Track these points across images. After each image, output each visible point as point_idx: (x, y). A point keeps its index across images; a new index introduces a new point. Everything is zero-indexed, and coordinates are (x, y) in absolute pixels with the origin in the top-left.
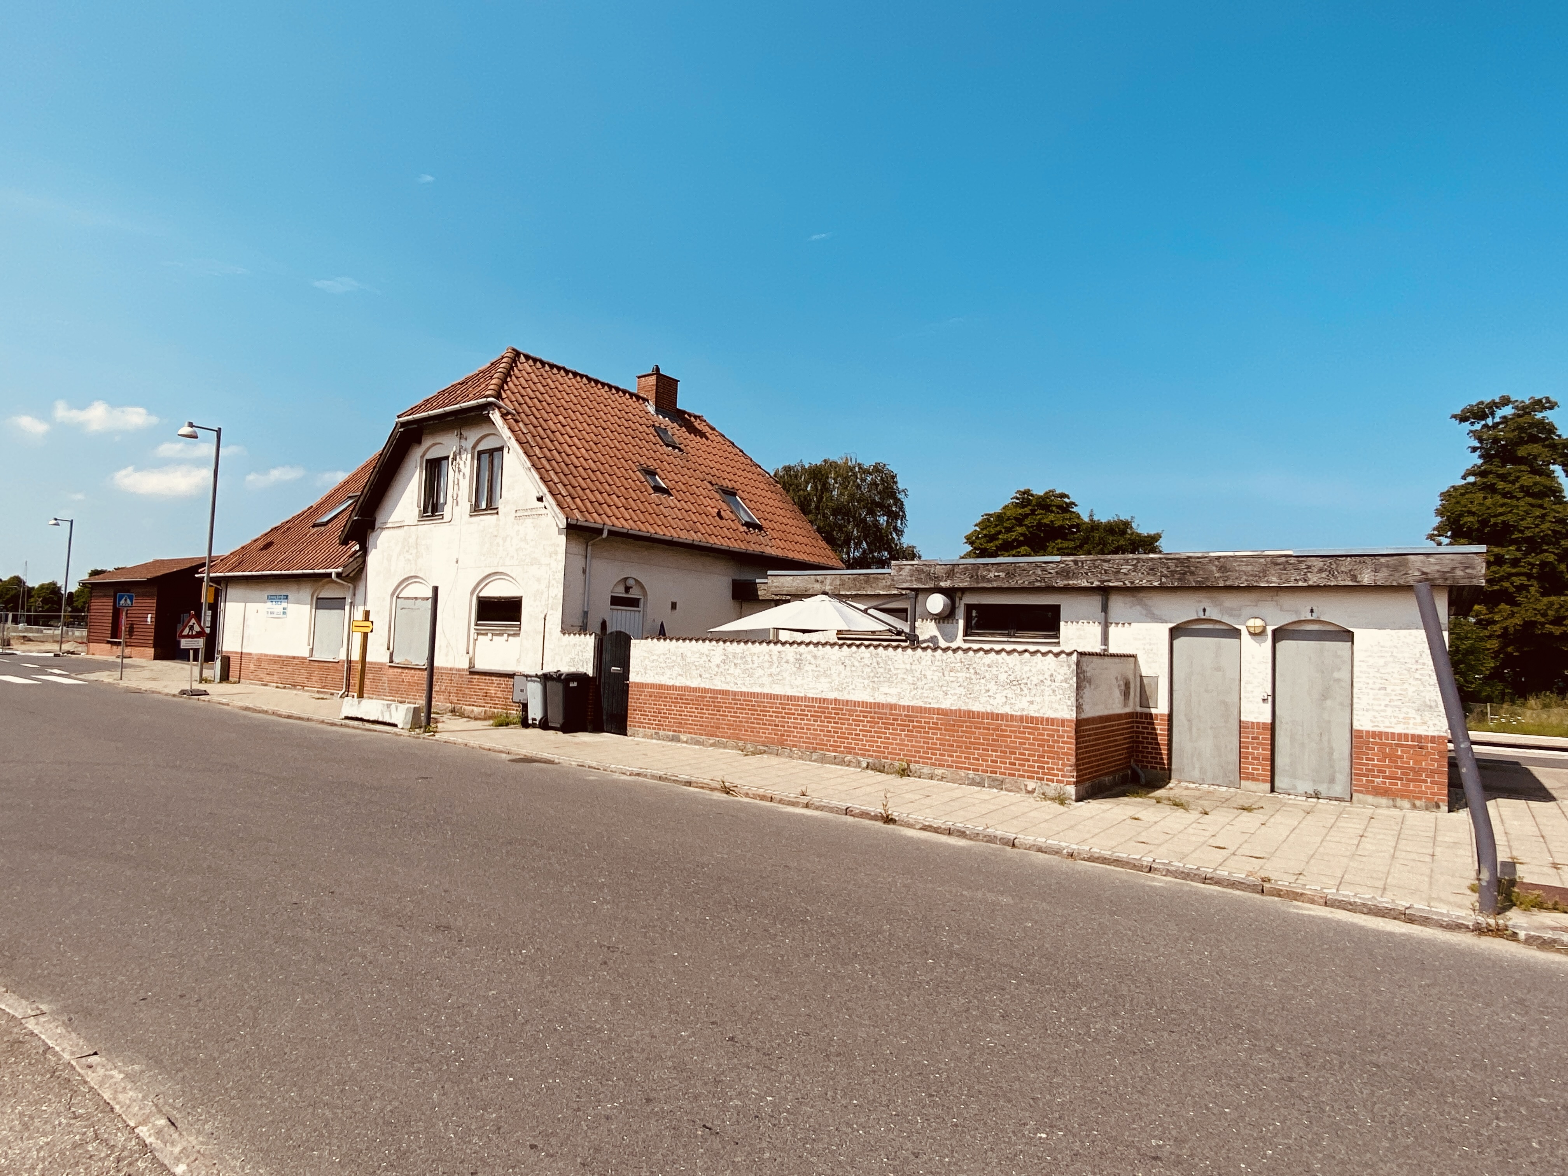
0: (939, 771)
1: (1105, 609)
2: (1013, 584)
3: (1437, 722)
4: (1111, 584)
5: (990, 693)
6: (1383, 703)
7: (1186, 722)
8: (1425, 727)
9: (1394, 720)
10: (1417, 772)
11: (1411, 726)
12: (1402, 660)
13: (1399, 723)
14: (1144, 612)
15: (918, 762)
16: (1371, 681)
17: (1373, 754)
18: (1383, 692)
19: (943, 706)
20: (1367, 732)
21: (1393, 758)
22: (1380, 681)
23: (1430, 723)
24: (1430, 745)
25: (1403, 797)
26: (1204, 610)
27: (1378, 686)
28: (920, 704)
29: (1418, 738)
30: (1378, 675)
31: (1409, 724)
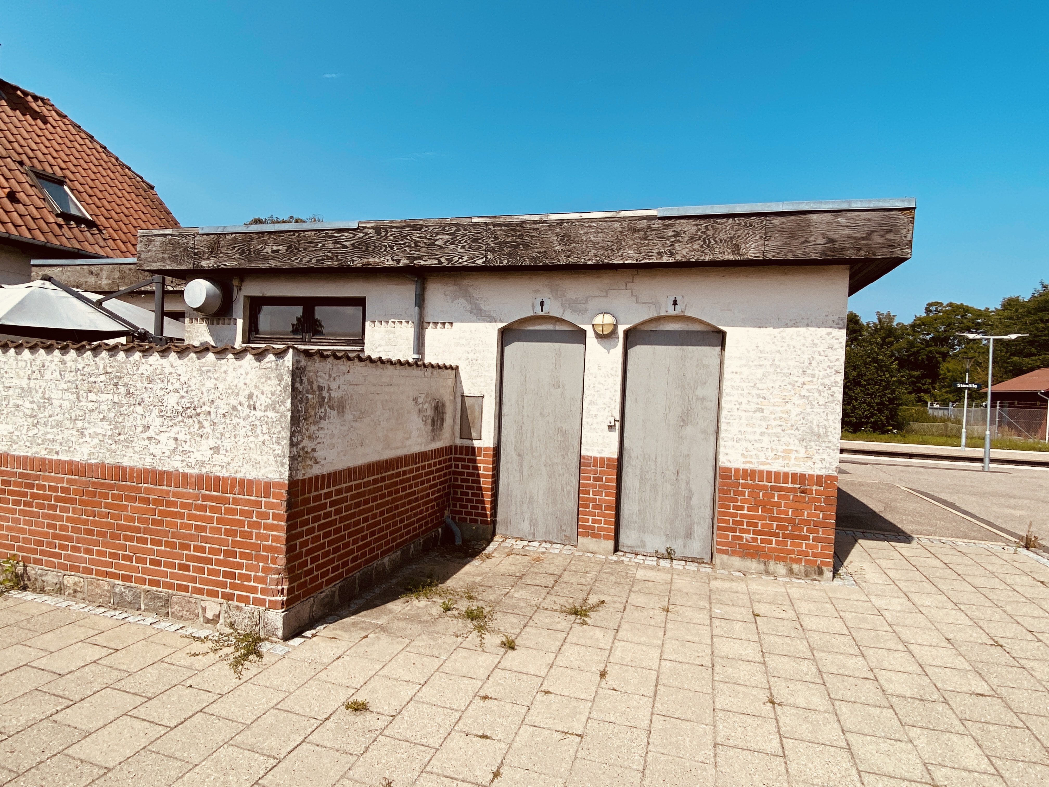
0: (70, 580)
1: (420, 302)
2: (296, 263)
3: (825, 456)
4: (422, 263)
5: (151, 433)
6: (759, 431)
7: (515, 457)
8: (810, 463)
9: (771, 454)
10: (797, 526)
11: (793, 461)
12: (786, 371)
13: (777, 457)
14: (469, 307)
15: (38, 562)
16: (744, 401)
17: (743, 501)
18: (758, 415)
19: (77, 458)
20: (737, 470)
21: (767, 506)
22: (755, 400)
23: (817, 457)
24: (814, 488)
25: (778, 559)
26: (542, 303)
27: (753, 406)
28: (43, 454)
29: (800, 478)
30: (754, 391)
31: (789, 458)
